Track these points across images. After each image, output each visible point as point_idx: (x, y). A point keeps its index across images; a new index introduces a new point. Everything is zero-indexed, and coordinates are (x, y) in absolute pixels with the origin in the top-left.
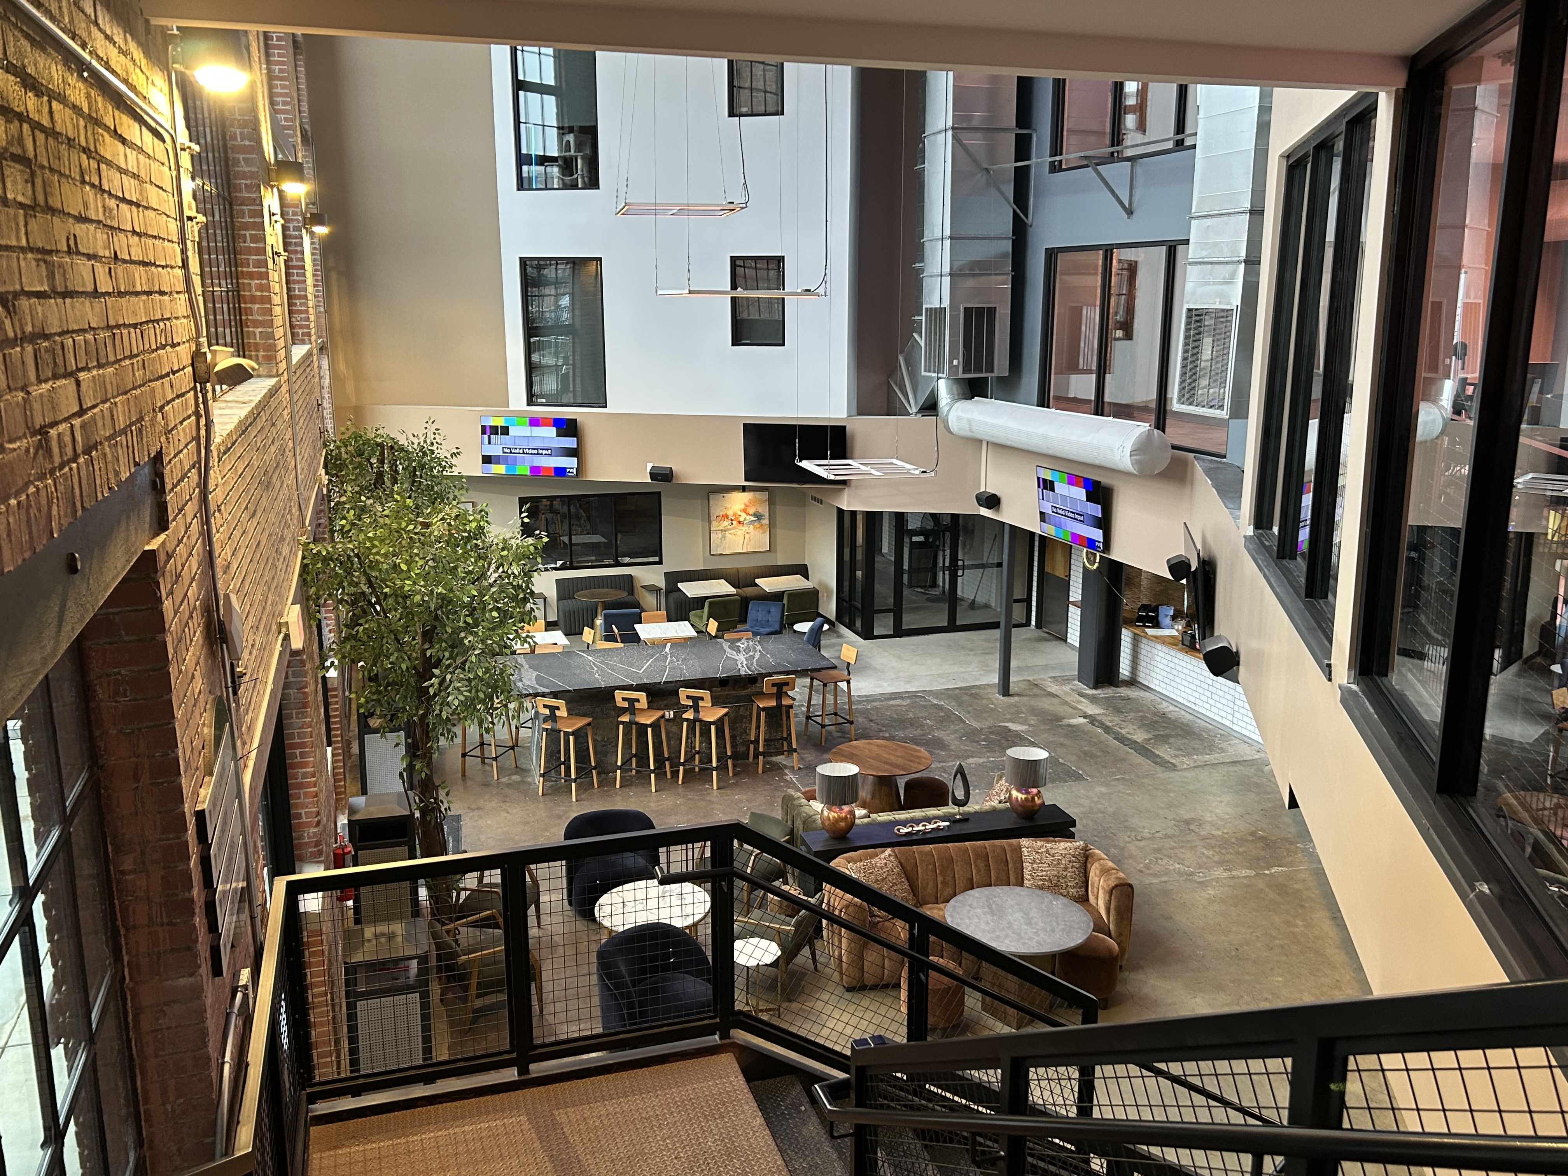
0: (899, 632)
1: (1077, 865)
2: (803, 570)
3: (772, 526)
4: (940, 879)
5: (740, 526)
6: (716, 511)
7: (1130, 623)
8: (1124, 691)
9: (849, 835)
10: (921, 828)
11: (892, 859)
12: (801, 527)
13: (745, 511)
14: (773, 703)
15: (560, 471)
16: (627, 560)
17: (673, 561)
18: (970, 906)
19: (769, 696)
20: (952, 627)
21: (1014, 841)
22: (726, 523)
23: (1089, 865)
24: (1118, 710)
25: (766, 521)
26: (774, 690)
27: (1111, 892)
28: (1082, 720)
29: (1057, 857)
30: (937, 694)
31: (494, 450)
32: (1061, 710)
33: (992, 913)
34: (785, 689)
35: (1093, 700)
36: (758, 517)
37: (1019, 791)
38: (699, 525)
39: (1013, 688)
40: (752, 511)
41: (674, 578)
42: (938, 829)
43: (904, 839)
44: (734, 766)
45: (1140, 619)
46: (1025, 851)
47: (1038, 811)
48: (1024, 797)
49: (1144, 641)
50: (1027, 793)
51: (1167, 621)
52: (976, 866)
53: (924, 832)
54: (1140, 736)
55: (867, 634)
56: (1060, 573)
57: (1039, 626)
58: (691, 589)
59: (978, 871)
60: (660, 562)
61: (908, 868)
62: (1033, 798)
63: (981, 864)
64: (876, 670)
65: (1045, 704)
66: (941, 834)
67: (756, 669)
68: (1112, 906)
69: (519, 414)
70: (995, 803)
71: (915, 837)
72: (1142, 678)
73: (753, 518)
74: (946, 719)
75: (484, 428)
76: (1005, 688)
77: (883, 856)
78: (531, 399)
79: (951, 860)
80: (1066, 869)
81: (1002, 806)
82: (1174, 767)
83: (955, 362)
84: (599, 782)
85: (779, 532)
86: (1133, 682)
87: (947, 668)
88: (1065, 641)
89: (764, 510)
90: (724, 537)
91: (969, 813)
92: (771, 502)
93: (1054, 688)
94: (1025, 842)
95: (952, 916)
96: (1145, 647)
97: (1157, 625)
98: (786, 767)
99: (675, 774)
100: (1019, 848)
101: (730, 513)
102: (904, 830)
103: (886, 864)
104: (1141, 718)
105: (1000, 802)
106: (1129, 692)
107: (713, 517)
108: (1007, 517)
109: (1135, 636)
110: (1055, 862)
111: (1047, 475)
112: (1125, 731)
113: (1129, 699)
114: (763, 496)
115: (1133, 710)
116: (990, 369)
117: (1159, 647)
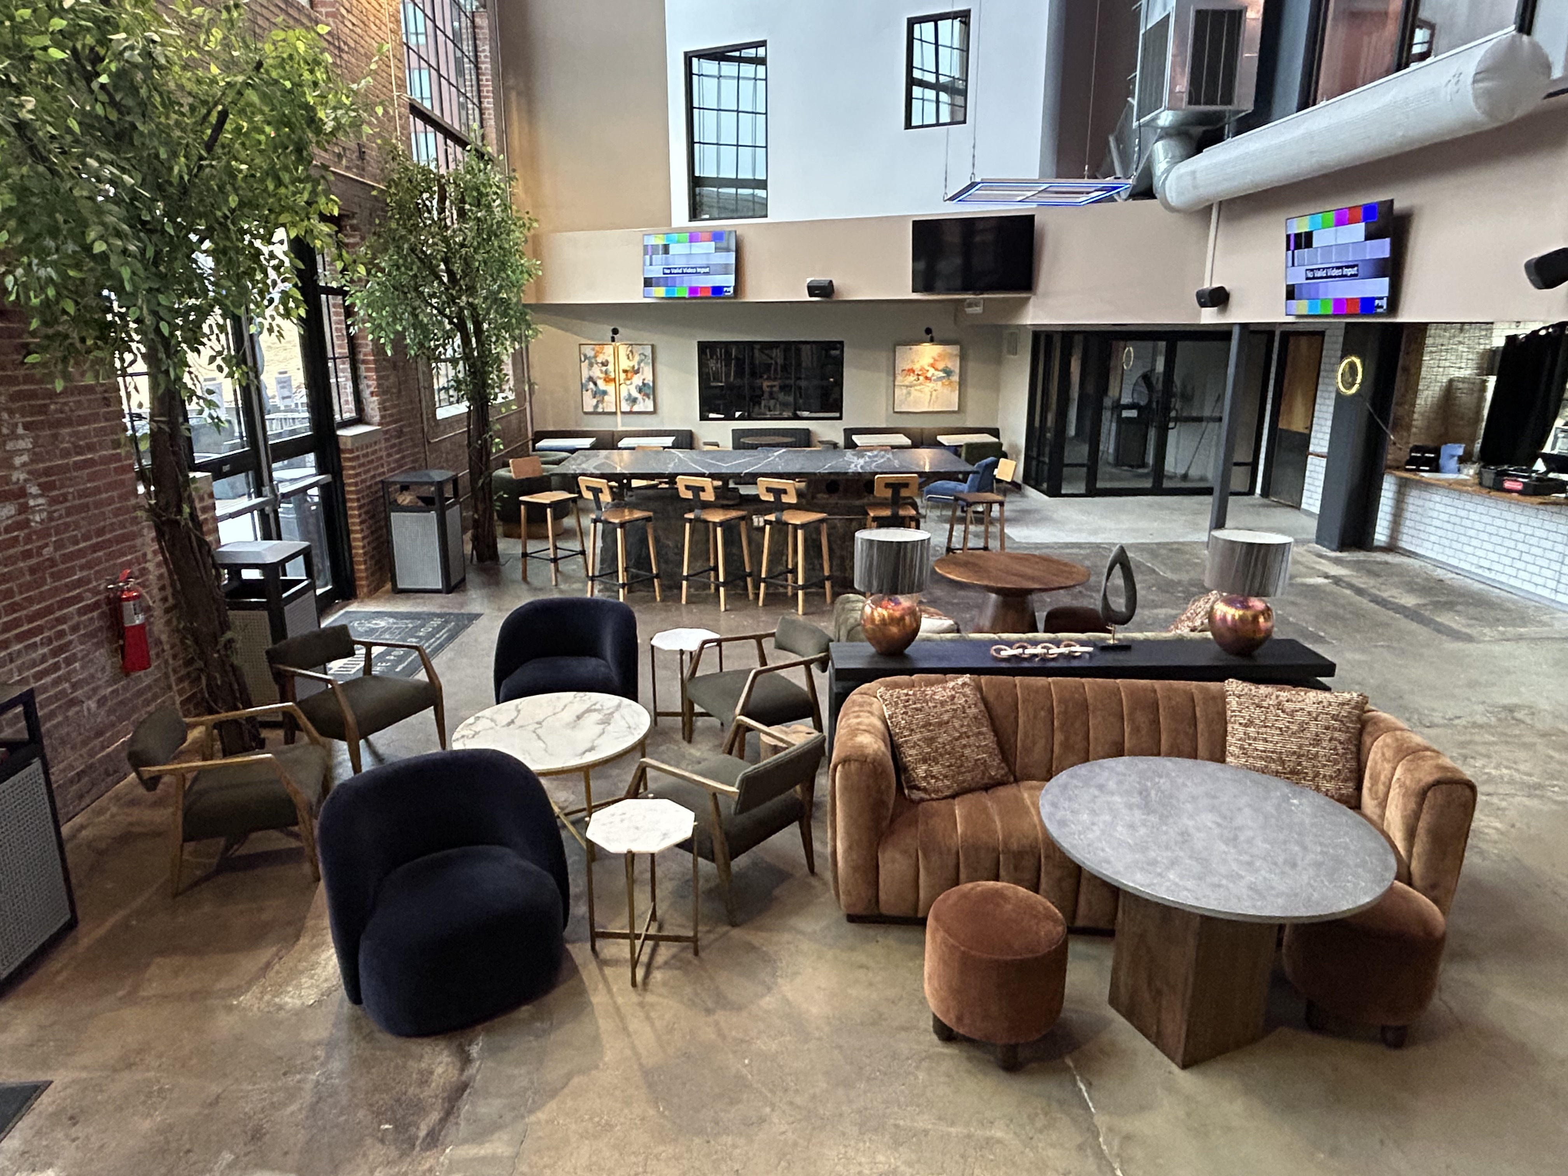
0: (1092, 492)
1: (1341, 736)
2: (995, 432)
3: (962, 383)
4: (1058, 737)
5: (928, 383)
6: (902, 364)
7: (1395, 468)
8: (1380, 557)
9: (908, 651)
10: (1039, 650)
11: (967, 690)
12: (996, 386)
13: (932, 366)
14: (888, 512)
15: (718, 291)
16: (806, 414)
17: (853, 418)
18: (1101, 787)
20: (1158, 490)
21: (1213, 686)
22: (912, 378)
23: (1367, 739)
24: (1371, 573)
25: (955, 378)
26: (888, 493)
27: (1423, 794)
28: (1321, 581)
29: (1299, 717)
31: (656, 272)
33: (1147, 807)
34: (904, 493)
35: (1337, 561)
36: (948, 372)
37: (1229, 602)
38: (882, 378)
40: (941, 366)
41: (849, 432)
42: (1071, 656)
43: (1004, 665)
45: (1412, 461)
46: (1233, 703)
47: (1261, 642)
48: (1241, 612)
49: (1414, 491)
50: (1246, 607)
51: (1453, 464)
52: (1132, 720)
53: (1044, 658)
54: (1410, 601)
55: (1054, 492)
56: (1298, 426)
57: (1265, 493)
58: (864, 440)
59: (1136, 730)
60: (840, 418)
61: (999, 711)
62: (1255, 618)
63: (1142, 718)
64: (1056, 522)
66: (1075, 663)
68: (1422, 825)
69: (680, 230)
70: (1184, 631)
71: (1026, 664)
72: (1405, 543)
73: (942, 374)
75: (646, 247)
77: (951, 684)
78: (694, 215)
79: (1084, 706)
80: (1317, 741)
81: (1196, 635)
82: (1469, 639)
83: (1179, 88)
84: (661, 594)
85: (971, 392)
86: (1391, 548)
87: (1143, 524)
88: (1299, 507)
89: (954, 365)
90: (909, 393)
92: (963, 357)
94: (1233, 686)
95: (1054, 805)
96: (1414, 499)
97: (1437, 469)
99: (757, 592)
100: (1221, 698)
101: (917, 367)
102: (1007, 652)
103: (953, 698)
104: (1409, 584)
105: (1193, 630)
106: (1389, 558)
107: (898, 371)
108: (1237, 315)
109: (1403, 487)
110: (1295, 728)
111: (1301, 226)
112: (1385, 595)
113: (1387, 563)
114: (954, 349)
115: (1392, 574)
116: (1228, 99)
117: (1437, 498)
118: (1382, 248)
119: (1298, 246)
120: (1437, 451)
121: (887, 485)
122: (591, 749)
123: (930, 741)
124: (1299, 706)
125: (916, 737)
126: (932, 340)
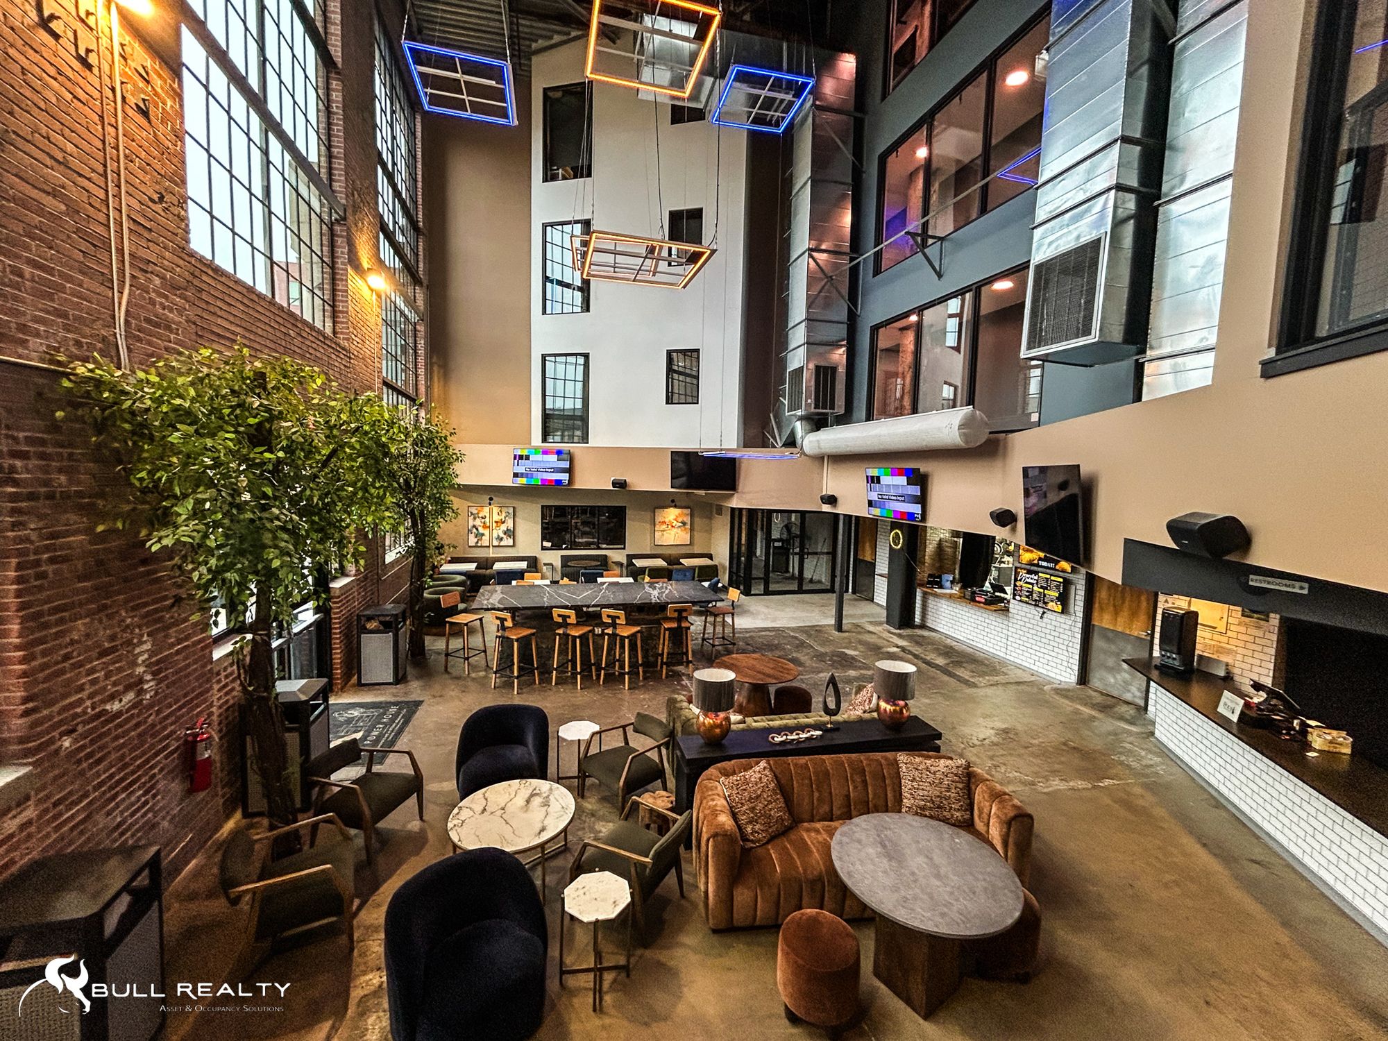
0: (767, 592)
1: (960, 786)
2: (710, 557)
3: (692, 530)
4: (816, 794)
5: (673, 529)
6: (658, 519)
7: (921, 585)
8: (919, 632)
9: (724, 742)
10: (794, 737)
11: (767, 772)
12: (709, 531)
13: (675, 520)
14: (675, 625)
15: (559, 482)
16: (604, 546)
17: (630, 550)
18: (859, 841)
19: (671, 619)
20: (800, 591)
21: (890, 755)
22: (664, 526)
23: (973, 787)
24: (917, 643)
25: (688, 526)
26: (676, 615)
27: (1009, 823)
28: (895, 649)
29: (939, 775)
30: (793, 629)
31: (521, 469)
32: (880, 642)
34: (684, 614)
35: (900, 636)
36: (684, 524)
37: (887, 702)
38: (648, 526)
39: (844, 627)
40: (680, 520)
41: (630, 557)
42: (810, 739)
43: (778, 748)
44: (643, 672)
45: (929, 582)
46: (903, 768)
47: (904, 723)
48: (892, 708)
49: (931, 598)
50: (895, 705)
51: (948, 584)
52: (853, 781)
53: (798, 741)
54: (941, 661)
55: (747, 593)
56: (868, 558)
57: (854, 592)
58: (639, 563)
59: (855, 787)
60: (624, 548)
61: (783, 781)
62: (901, 710)
63: (858, 779)
64: (753, 614)
65: (867, 638)
66: (813, 744)
67: (664, 599)
68: (1011, 840)
69: (536, 448)
70: (859, 712)
71: (789, 747)
72: (931, 624)
73: (681, 525)
74: (802, 645)
75: (515, 456)
76: (839, 627)
77: (757, 768)
78: (544, 440)
79: (827, 774)
80: (948, 790)
81: (867, 716)
82: (974, 685)
83: (809, 401)
84: (539, 679)
85: (696, 534)
86: (923, 626)
87: (799, 614)
88: (872, 600)
89: (687, 520)
90: (663, 535)
91: (838, 723)
92: (692, 515)
93: (871, 628)
94: (902, 757)
95: (840, 859)
96: (932, 602)
97: (941, 587)
98: (683, 674)
99: (598, 676)
100: (896, 761)
101: (667, 520)
102: (778, 739)
103: (760, 778)
104: (937, 649)
105: (864, 712)
106: (925, 633)
107: (657, 522)
108: (842, 509)
109: (925, 595)
110: (937, 781)
111: (874, 472)
112: (928, 658)
113: (923, 637)
114: (688, 511)
115: (929, 644)
116: (832, 407)
117: (943, 602)
118: (915, 490)
119: (873, 482)
120: (940, 577)
121: (675, 611)
122: (543, 829)
123: (752, 809)
124: (938, 769)
125: (746, 807)
126: (675, 506)
